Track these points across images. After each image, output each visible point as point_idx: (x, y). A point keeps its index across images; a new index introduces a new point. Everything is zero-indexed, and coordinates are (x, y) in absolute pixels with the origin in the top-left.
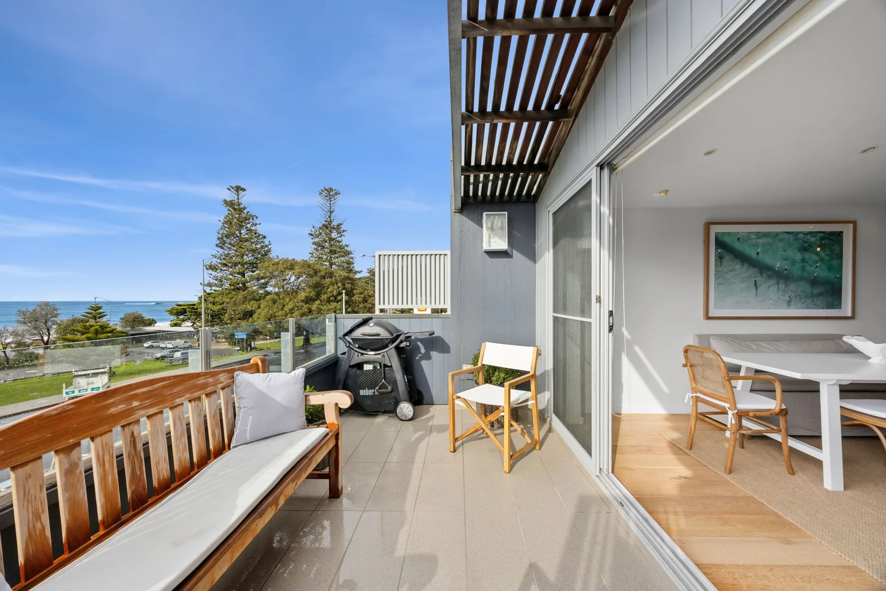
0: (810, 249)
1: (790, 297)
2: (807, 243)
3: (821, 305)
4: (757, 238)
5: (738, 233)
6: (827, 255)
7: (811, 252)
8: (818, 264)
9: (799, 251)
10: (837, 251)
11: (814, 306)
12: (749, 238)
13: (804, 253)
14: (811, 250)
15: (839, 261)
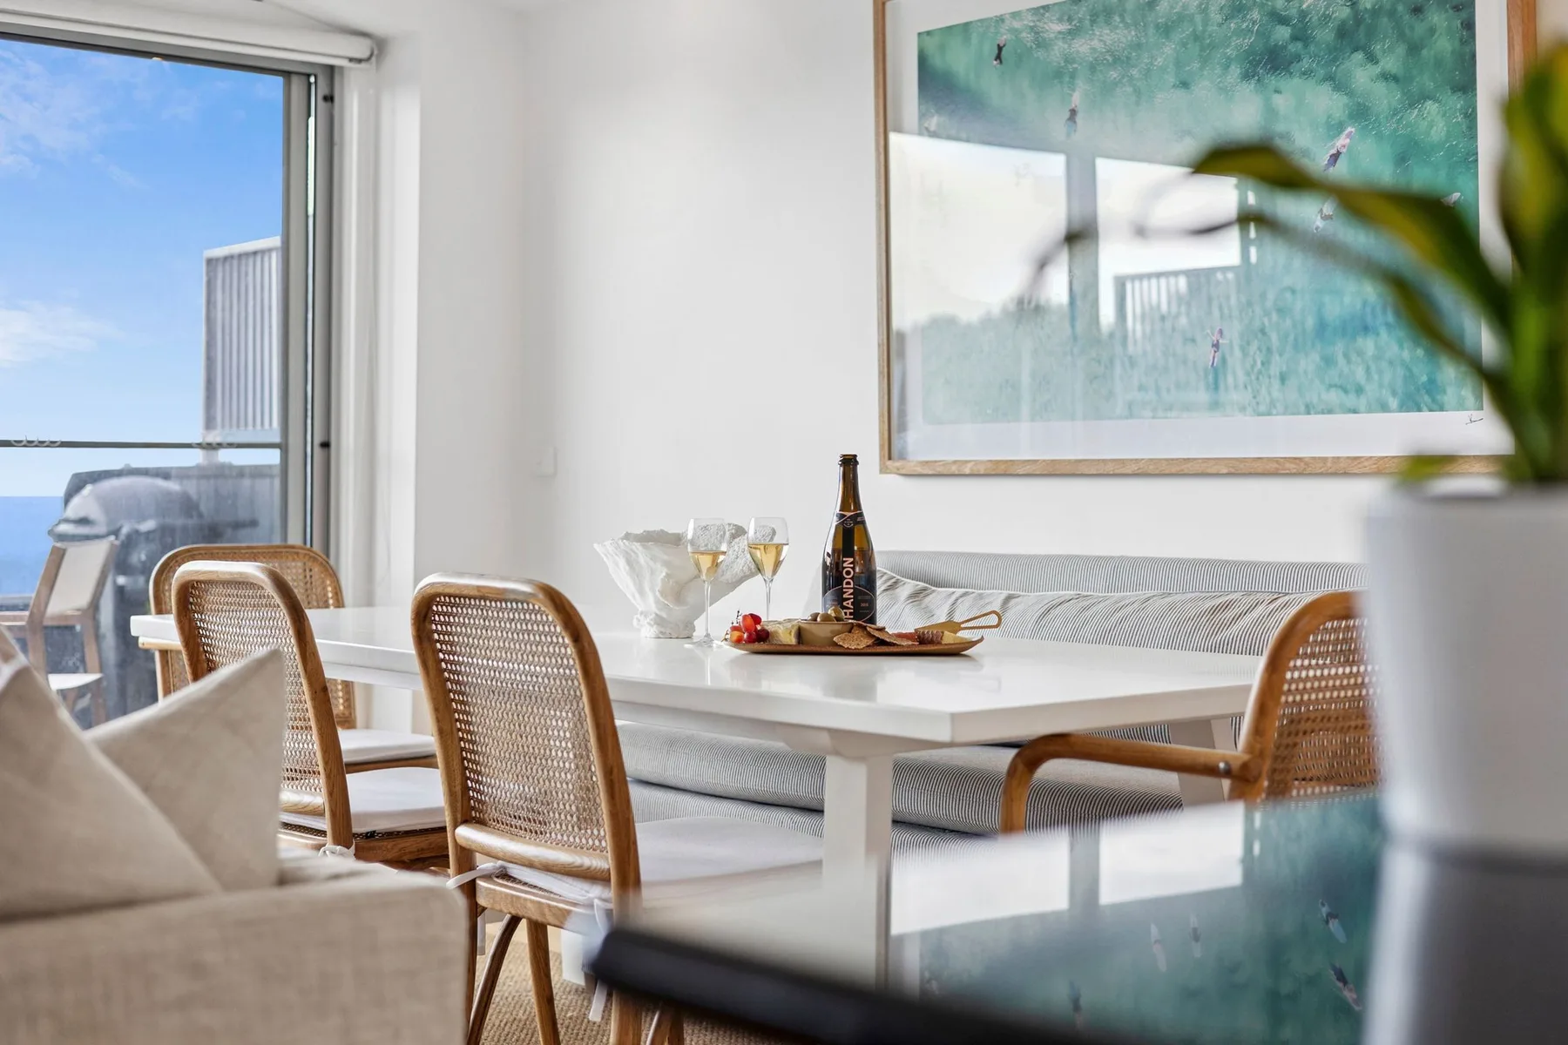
0: (1298, 58)
1: (1216, 346)
2: (1284, 21)
3: (1371, 389)
4: (1070, 32)
5: (1000, 20)
6: (1386, 77)
7: (1307, 74)
8: (1342, 141)
9: (1246, 76)
10: (1444, 45)
11: (1333, 397)
12: (1042, 43)
13: (1272, 81)
14: (1305, 63)
15: (1456, 102)
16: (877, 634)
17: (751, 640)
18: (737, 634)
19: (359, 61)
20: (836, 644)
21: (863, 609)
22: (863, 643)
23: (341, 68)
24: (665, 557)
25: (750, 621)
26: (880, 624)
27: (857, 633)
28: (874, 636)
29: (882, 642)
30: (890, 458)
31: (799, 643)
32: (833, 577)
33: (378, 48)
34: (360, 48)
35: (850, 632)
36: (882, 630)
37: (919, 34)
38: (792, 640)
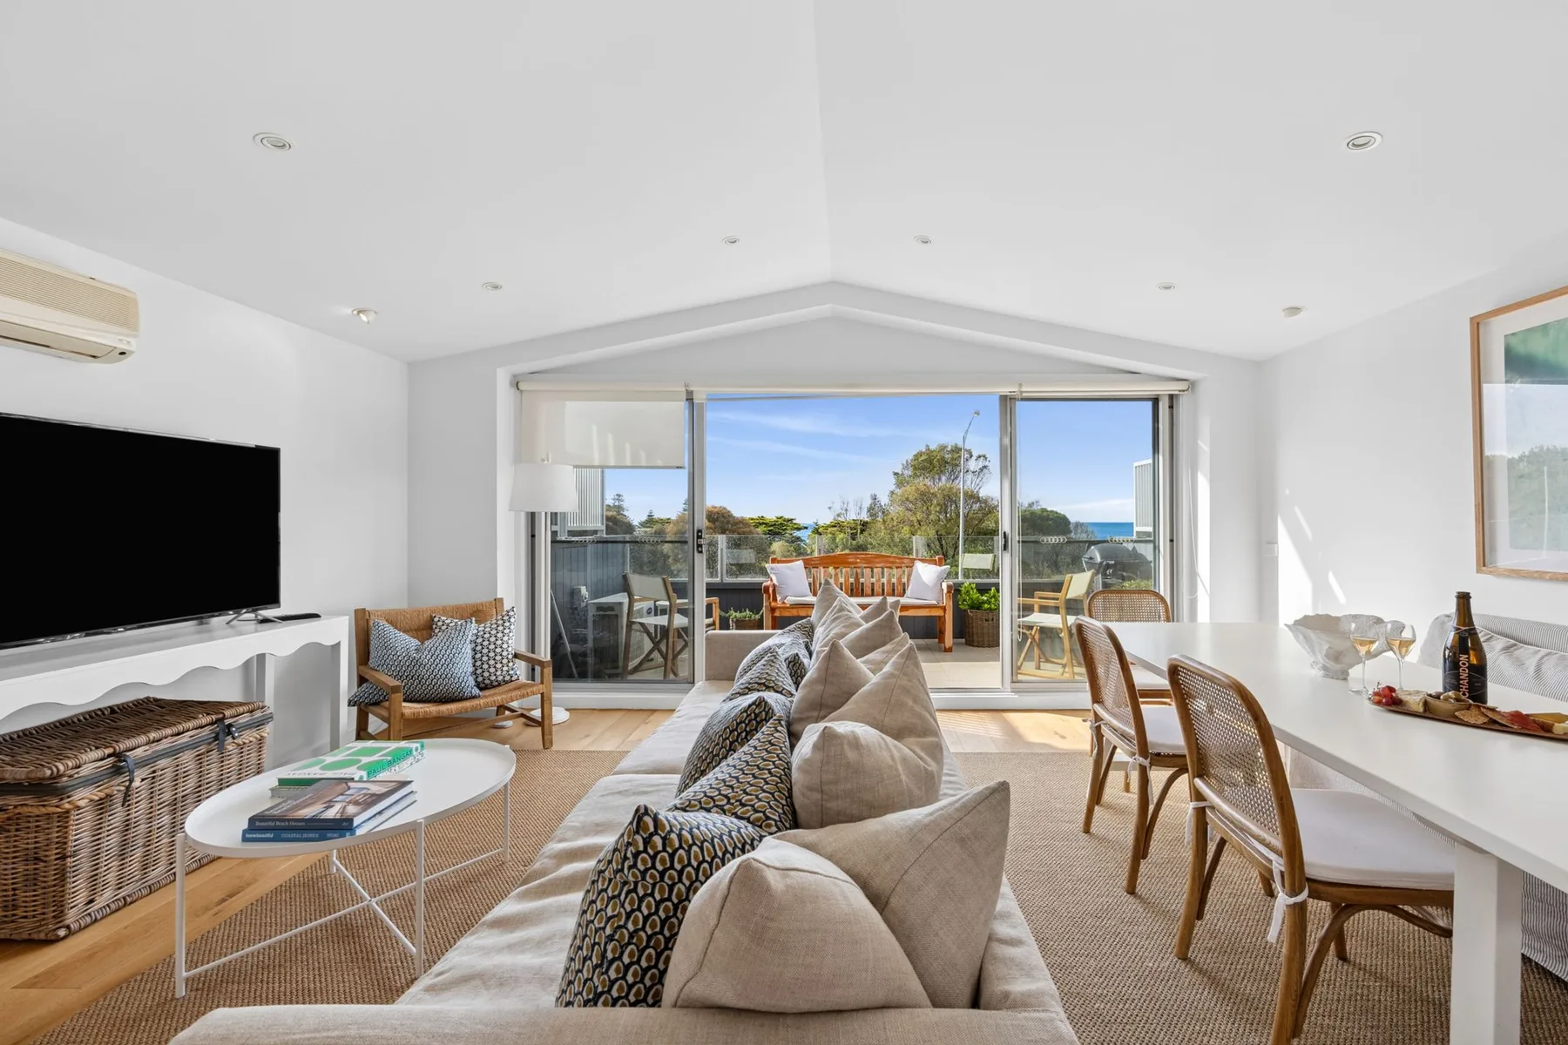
16: (1490, 714)
17: (1387, 704)
18: (1377, 698)
19: (1184, 391)
20: (1456, 717)
21: (1477, 692)
22: (1481, 720)
23: (1176, 395)
24: (1327, 639)
25: (1387, 691)
26: (1490, 704)
27: (1474, 711)
28: (1488, 716)
29: (1494, 722)
30: (1484, 566)
31: (1425, 711)
32: (1452, 665)
33: (1192, 385)
34: (1183, 386)
35: (1468, 709)
36: (1493, 710)
37: (1505, 336)
38: (1421, 709)
